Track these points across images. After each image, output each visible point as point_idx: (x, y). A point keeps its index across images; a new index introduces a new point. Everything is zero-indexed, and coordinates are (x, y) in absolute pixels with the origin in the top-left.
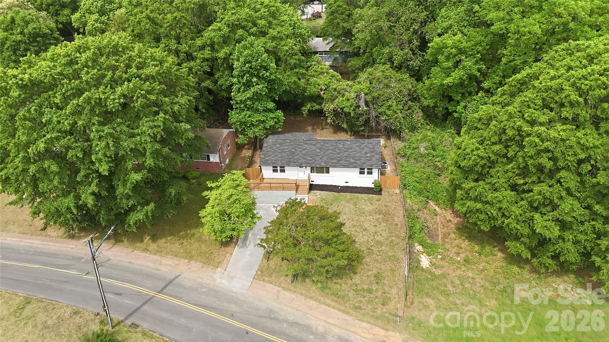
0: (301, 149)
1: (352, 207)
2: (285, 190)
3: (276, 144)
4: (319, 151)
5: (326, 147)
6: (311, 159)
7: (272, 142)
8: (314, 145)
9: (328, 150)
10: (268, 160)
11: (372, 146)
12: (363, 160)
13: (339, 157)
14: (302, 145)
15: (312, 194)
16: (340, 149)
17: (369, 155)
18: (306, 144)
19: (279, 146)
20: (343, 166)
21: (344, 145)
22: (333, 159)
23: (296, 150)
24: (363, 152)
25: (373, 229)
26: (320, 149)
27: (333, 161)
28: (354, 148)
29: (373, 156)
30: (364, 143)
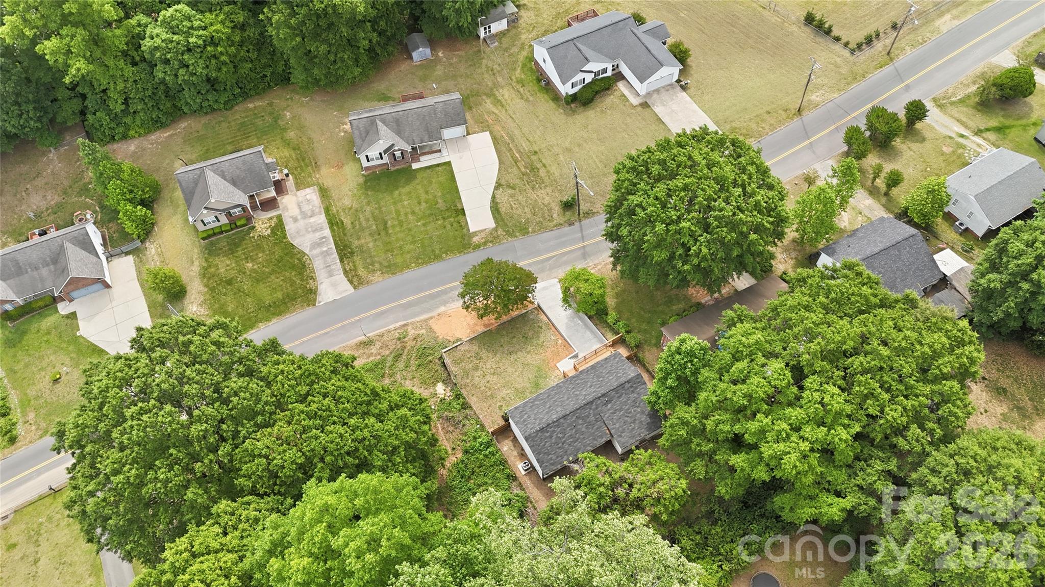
1: (517, 386)
8: (585, 395)
9: (568, 399)
17: (526, 416)
19: (619, 375)
20: (542, 394)
21: (557, 412)
22: (556, 393)
23: (599, 381)
24: (533, 416)
25: (488, 378)
26: (577, 395)
27: (554, 392)
28: (545, 415)
29: (521, 417)
30: (539, 425)
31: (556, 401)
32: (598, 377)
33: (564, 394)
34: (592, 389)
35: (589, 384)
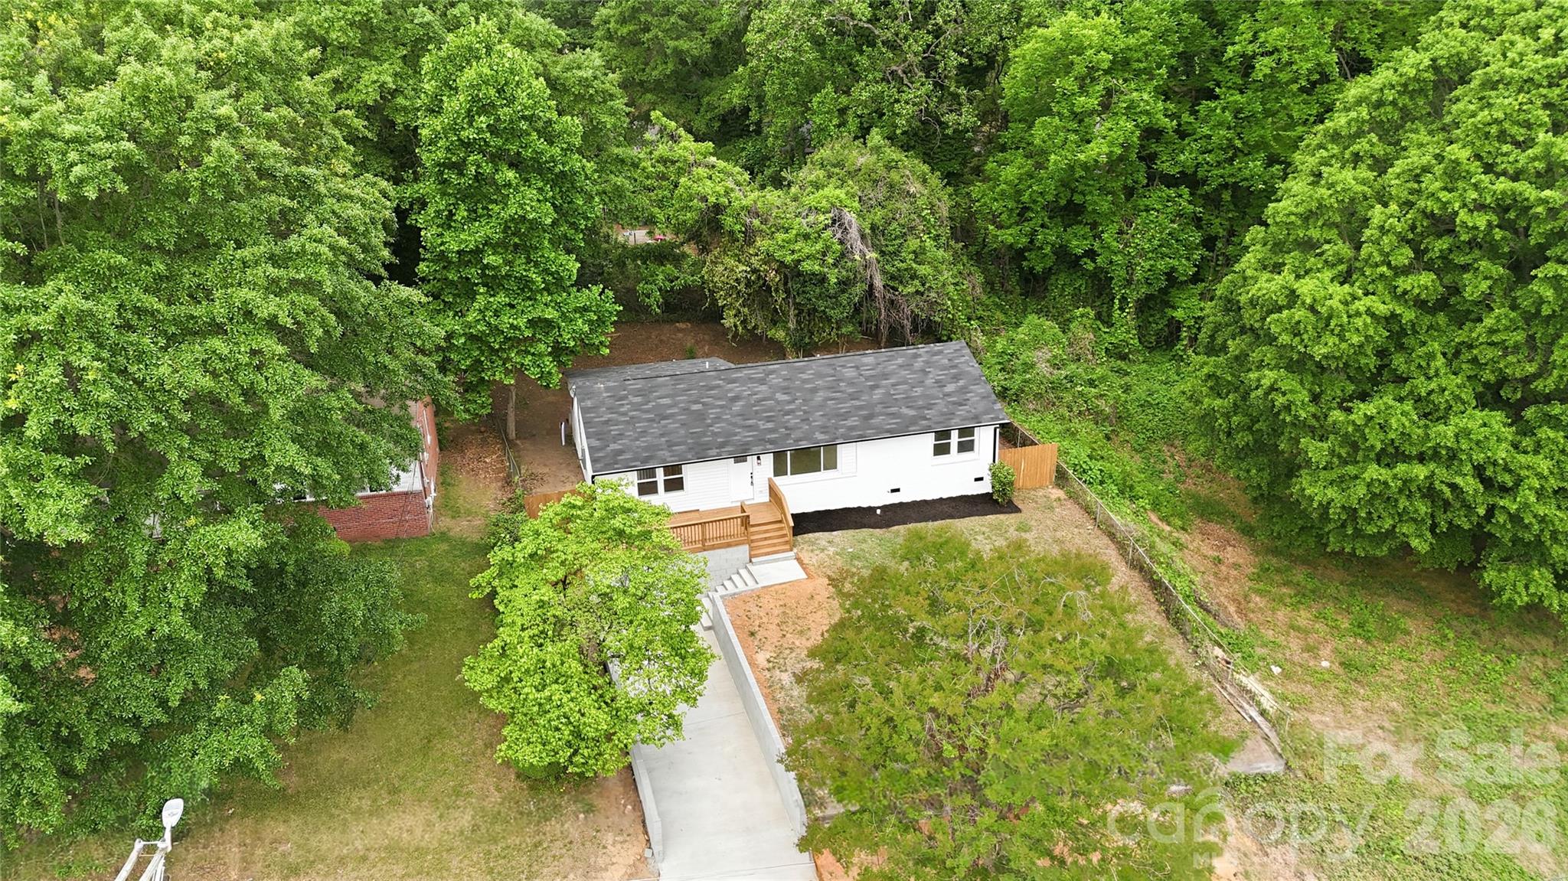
0: (719, 399)
2: (713, 547)
3: (625, 397)
4: (786, 397)
5: (805, 381)
6: (770, 425)
7: (607, 389)
8: (762, 382)
9: (814, 390)
10: (621, 452)
11: (946, 361)
12: (941, 405)
13: (861, 408)
14: (718, 386)
15: (806, 547)
16: (851, 384)
18: (734, 381)
19: (639, 399)
20: (888, 431)
21: (857, 367)
22: (845, 416)
23: (704, 404)
24: (929, 382)
26: (786, 390)
27: (849, 423)
28: (893, 373)
29: (963, 390)
30: (916, 356)
31: (853, 397)
32: (700, 416)
33: (822, 406)
34: (735, 389)
35: (737, 407)
